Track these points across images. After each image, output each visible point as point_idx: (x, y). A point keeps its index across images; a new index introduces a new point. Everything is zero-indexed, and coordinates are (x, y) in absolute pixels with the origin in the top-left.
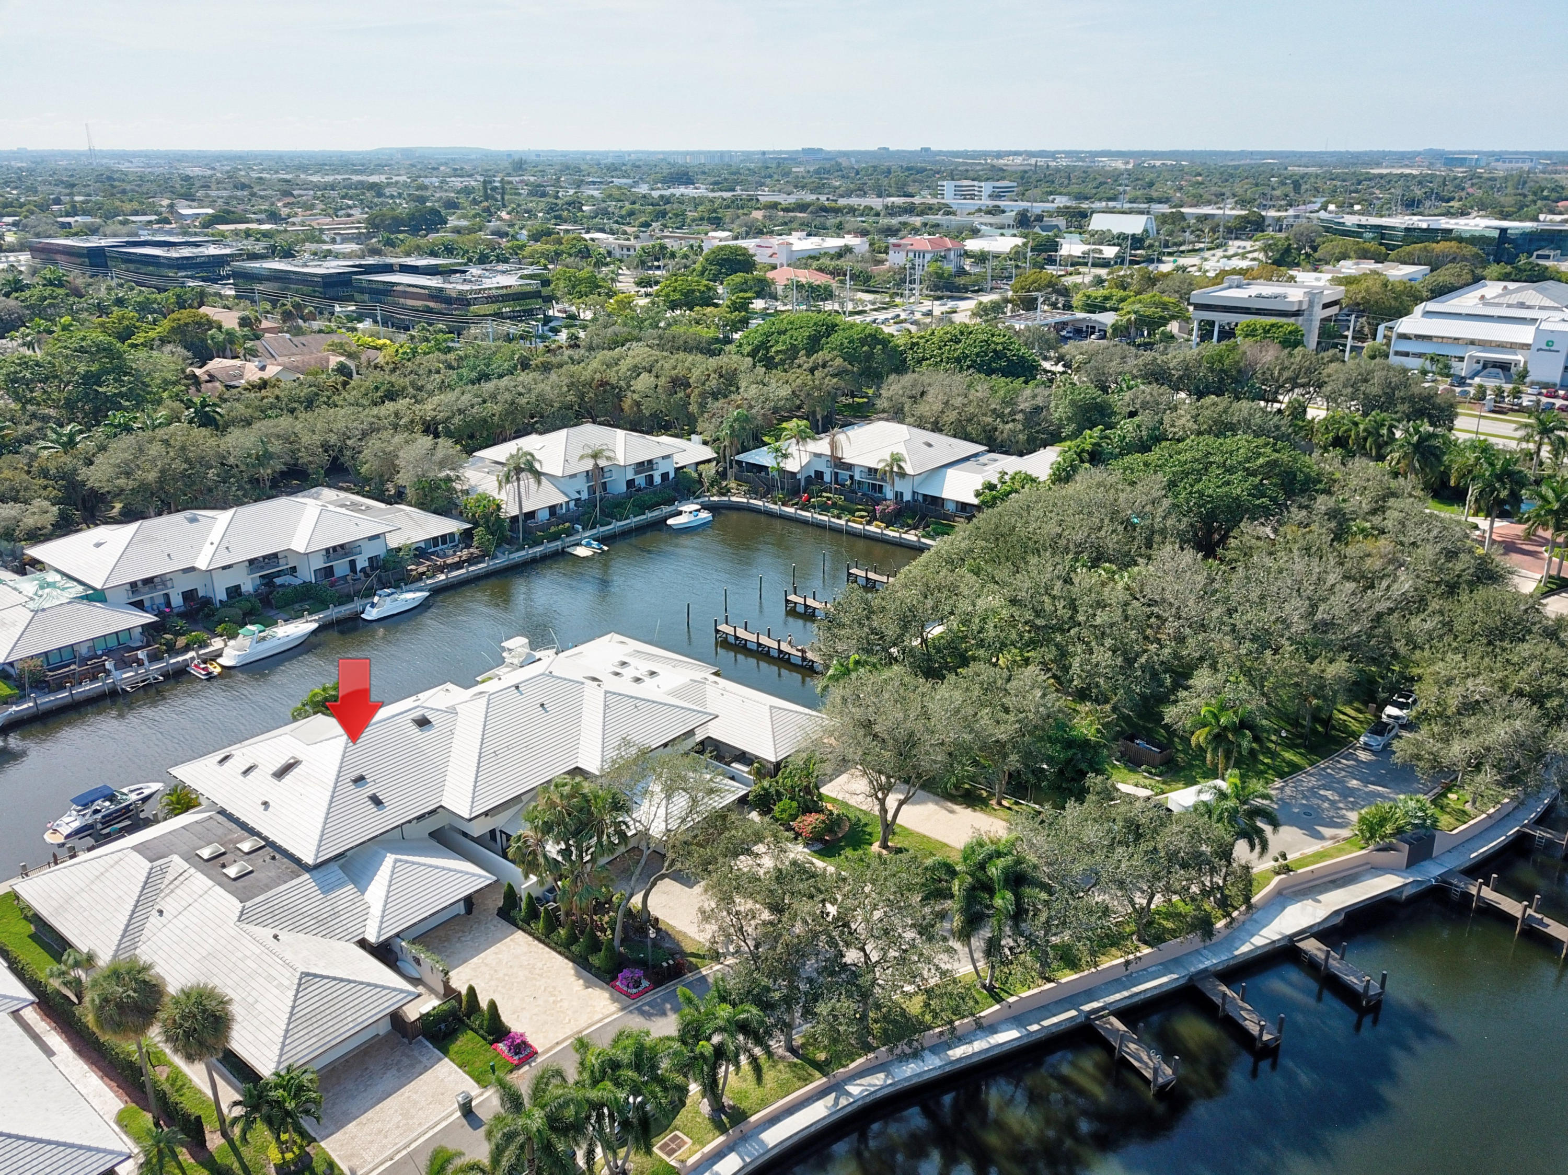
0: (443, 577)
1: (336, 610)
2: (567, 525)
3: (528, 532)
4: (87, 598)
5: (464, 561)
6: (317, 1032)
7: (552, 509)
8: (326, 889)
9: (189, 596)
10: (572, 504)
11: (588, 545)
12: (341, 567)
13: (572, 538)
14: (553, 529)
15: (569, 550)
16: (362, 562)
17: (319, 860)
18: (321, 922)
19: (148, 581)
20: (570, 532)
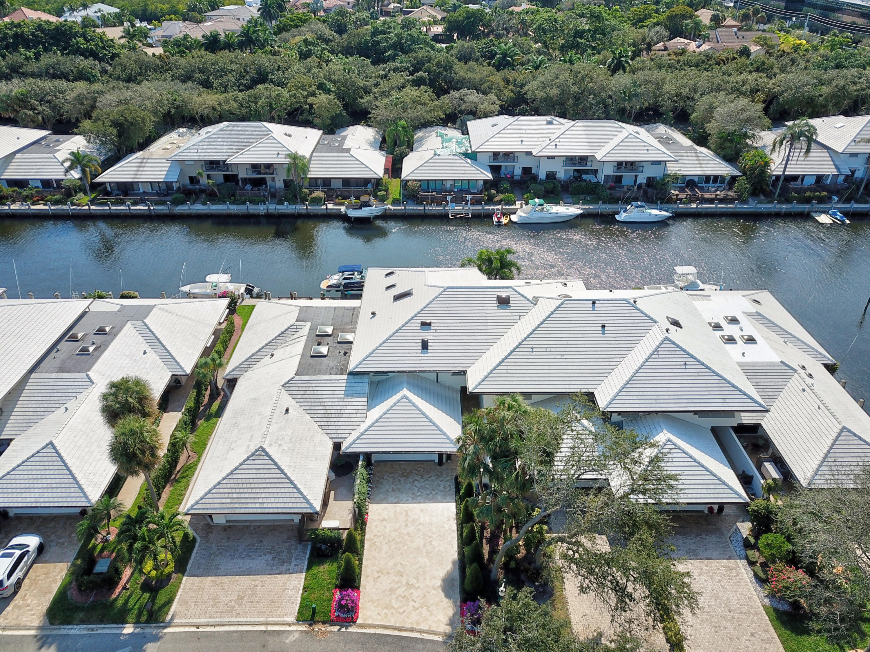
0: (694, 206)
1: (604, 206)
2: (824, 193)
3: (784, 191)
4: (466, 155)
5: (717, 199)
6: (235, 496)
7: (819, 178)
8: (350, 392)
9: (527, 171)
10: (842, 178)
11: (833, 215)
12: (628, 177)
13: (822, 206)
14: (808, 194)
15: (814, 214)
16: (642, 179)
17: (355, 370)
18: (327, 415)
19: (507, 155)
20: (821, 200)
